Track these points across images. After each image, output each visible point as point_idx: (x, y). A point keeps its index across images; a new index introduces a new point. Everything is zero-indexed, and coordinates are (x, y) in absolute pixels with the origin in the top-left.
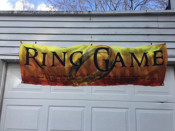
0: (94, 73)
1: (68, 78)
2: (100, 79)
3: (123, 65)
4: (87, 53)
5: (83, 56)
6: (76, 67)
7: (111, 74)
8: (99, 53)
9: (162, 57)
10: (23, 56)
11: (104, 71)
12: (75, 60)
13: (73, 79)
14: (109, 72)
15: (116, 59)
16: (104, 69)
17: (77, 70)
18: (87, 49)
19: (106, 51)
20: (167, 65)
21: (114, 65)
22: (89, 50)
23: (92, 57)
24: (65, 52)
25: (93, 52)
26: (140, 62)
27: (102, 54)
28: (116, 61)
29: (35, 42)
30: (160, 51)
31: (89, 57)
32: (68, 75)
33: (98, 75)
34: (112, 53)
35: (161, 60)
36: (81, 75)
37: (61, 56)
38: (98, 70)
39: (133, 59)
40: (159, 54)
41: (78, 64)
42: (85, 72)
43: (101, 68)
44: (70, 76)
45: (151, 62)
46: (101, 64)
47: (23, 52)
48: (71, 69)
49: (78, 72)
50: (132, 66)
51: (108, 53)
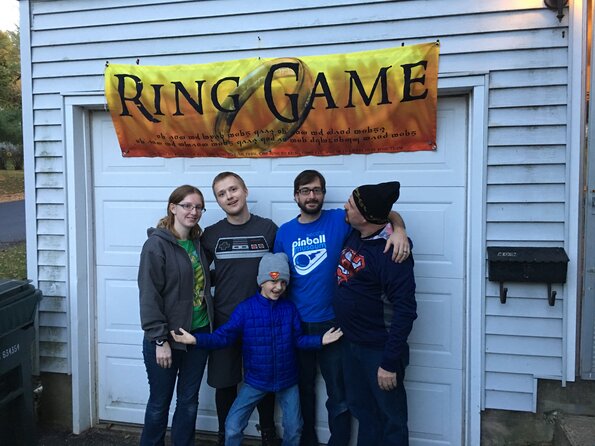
0: (270, 127)
1: (215, 141)
2: (285, 140)
3: (331, 104)
4: (251, 81)
5: (239, 90)
6: (228, 115)
7: (305, 126)
8: (277, 78)
9: (422, 80)
10: (114, 96)
11: (290, 121)
12: (222, 98)
13: (226, 143)
14: (302, 123)
15: (314, 89)
16: (291, 118)
17: (230, 122)
19: (292, 72)
21: (310, 107)
22: (254, 73)
23: (261, 91)
24: (201, 80)
25: (264, 78)
26: (368, 95)
27: (283, 80)
28: (314, 95)
29: (136, 59)
31: (253, 91)
32: (212, 134)
33: (279, 132)
34: (307, 76)
36: (242, 134)
37: (193, 90)
38: (277, 120)
39: (355, 85)
41: (231, 109)
42: (248, 125)
43: (284, 114)
44: (217, 137)
45: (395, 93)
46: (283, 107)
47: (113, 85)
49: (233, 126)
50: (350, 105)
51: (297, 76)
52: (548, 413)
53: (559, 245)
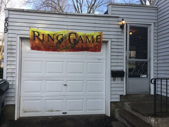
0: (68, 45)
2: (71, 48)
3: (82, 42)
4: (65, 35)
5: (63, 37)
6: (60, 42)
7: (77, 46)
8: (71, 35)
9: (100, 39)
10: (32, 36)
12: (59, 38)
13: (58, 48)
15: (79, 39)
16: (74, 44)
17: (60, 44)
18: (65, 33)
19: (74, 35)
20: (102, 42)
21: (78, 42)
22: (66, 34)
23: (68, 37)
24: (54, 34)
25: (68, 35)
26: (90, 40)
28: (79, 40)
29: (38, 28)
30: (100, 36)
31: (66, 37)
32: (56, 46)
34: (78, 36)
35: (99, 40)
36: (62, 46)
37: (52, 36)
38: (70, 44)
39: (87, 39)
40: (99, 37)
42: (64, 44)
43: (72, 43)
44: (56, 47)
45: (95, 41)
46: (72, 41)
47: (32, 34)
48: (57, 43)
50: (86, 42)
51: (76, 36)
52: (121, 102)
53: (123, 70)
